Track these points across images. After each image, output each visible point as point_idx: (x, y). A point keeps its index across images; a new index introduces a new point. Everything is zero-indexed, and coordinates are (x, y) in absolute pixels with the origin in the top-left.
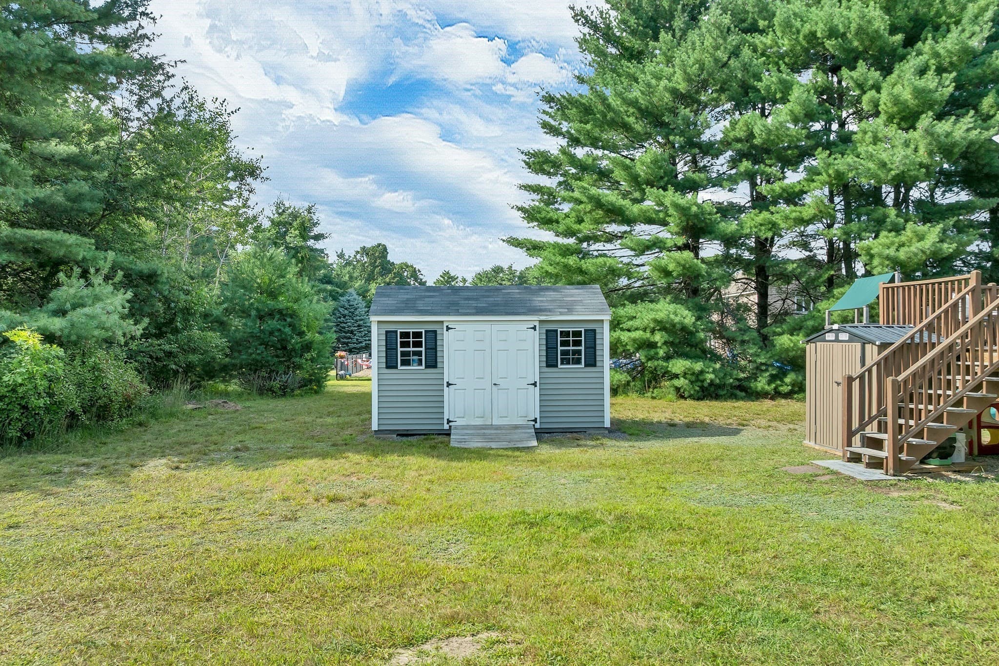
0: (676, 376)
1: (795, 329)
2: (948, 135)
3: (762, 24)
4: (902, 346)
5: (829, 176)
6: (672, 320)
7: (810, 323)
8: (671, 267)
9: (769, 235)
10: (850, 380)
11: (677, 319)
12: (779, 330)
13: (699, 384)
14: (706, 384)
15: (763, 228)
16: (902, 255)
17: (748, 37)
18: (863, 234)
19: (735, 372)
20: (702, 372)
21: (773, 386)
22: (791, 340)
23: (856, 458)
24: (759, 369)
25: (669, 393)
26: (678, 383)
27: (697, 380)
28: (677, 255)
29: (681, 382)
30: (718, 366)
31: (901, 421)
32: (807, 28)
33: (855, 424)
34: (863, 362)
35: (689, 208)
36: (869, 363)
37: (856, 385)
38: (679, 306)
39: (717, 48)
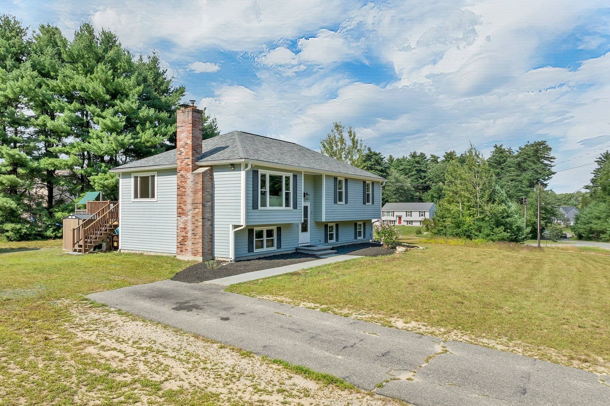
0: (7, 231)
1: (64, 210)
2: (122, 140)
3: (52, 74)
4: (89, 220)
5: (79, 149)
6: (5, 206)
7: (70, 208)
8: (4, 182)
9: (53, 169)
10: (74, 230)
11: (7, 206)
12: (57, 210)
13: (19, 234)
14: (22, 234)
15: (50, 165)
16: (106, 183)
17: (45, 79)
18: (92, 173)
19: (36, 228)
20: (20, 229)
21: (54, 233)
22: (62, 214)
23: (75, 251)
24: (47, 228)
25: (3, 239)
26: (7, 234)
27: (18, 232)
28: (7, 176)
29: (10, 234)
30: (28, 226)
31: (86, 240)
32: (72, 83)
33: (76, 242)
34: (79, 225)
35: (15, 156)
36: (80, 224)
37: (76, 231)
38: (8, 199)
39: (30, 83)
